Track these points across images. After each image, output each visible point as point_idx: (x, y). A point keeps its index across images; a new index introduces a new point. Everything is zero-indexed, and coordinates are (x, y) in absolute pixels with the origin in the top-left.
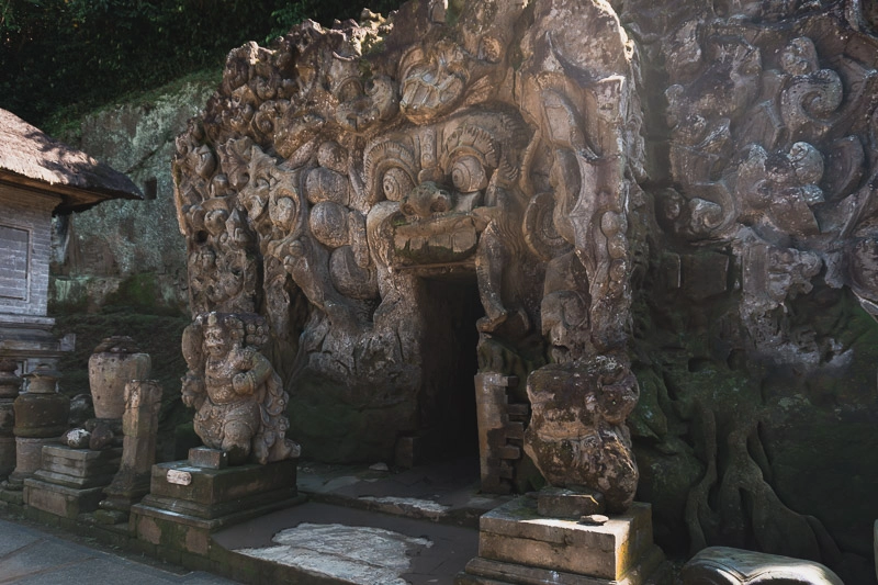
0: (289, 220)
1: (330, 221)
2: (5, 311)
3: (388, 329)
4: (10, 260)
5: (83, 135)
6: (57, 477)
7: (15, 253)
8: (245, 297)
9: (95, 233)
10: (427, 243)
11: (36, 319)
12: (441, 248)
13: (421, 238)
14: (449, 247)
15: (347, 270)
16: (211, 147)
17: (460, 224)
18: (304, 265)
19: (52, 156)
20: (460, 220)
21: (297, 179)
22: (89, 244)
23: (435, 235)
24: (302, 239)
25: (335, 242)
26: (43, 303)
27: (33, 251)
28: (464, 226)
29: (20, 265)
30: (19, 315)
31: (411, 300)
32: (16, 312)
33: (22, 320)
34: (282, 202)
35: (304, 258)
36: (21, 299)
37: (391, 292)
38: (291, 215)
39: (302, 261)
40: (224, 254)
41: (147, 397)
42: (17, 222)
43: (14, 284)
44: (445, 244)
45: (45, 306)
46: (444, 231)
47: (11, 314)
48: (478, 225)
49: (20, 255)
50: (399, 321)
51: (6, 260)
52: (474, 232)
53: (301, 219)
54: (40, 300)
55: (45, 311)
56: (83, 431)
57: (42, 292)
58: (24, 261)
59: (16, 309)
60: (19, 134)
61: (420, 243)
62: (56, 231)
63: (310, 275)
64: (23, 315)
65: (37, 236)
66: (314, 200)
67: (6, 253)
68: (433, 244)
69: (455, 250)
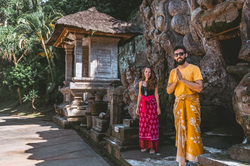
0: (161, 25)
1: (178, 22)
2: (105, 77)
3: (208, 68)
4: (105, 61)
5: (137, 18)
6: (97, 129)
7: (107, 59)
8: (161, 62)
9: (141, 50)
10: (214, 22)
11: (114, 79)
12: (221, 22)
13: (211, 20)
14: (224, 21)
15: (188, 43)
16: (150, 7)
17: (228, 8)
18: (168, 43)
19: (116, 26)
20: (227, 6)
21: (164, 8)
22: (140, 54)
23: (217, 16)
24: (168, 33)
25: (183, 32)
26: (116, 74)
27: (112, 57)
28: (230, 8)
29: (109, 62)
30: (109, 78)
31: (218, 52)
32: (108, 77)
33: (109, 80)
34: (159, 19)
35: (169, 41)
36: (109, 73)
37: (209, 50)
38: (162, 23)
39: (167, 42)
40: (154, 46)
41: (116, 100)
42: (107, 48)
43: (107, 68)
44: (222, 19)
45: (117, 75)
46: (221, 13)
47: (107, 78)
48: (238, 5)
49: (108, 59)
50: (213, 63)
51: (104, 61)
52: (237, 10)
53: (167, 24)
54: (115, 73)
55: (117, 77)
56: (104, 113)
57: (116, 71)
58: (110, 61)
59: (108, 76)
60: (105, 20)
61: (211, 22)
62: (131, 52)
63: (171, 47)
64: (110, 78)
65: (113, 52)
66: (172, 15)
67: (104, 59)
68: (217, 21)
69: (228, 22)
